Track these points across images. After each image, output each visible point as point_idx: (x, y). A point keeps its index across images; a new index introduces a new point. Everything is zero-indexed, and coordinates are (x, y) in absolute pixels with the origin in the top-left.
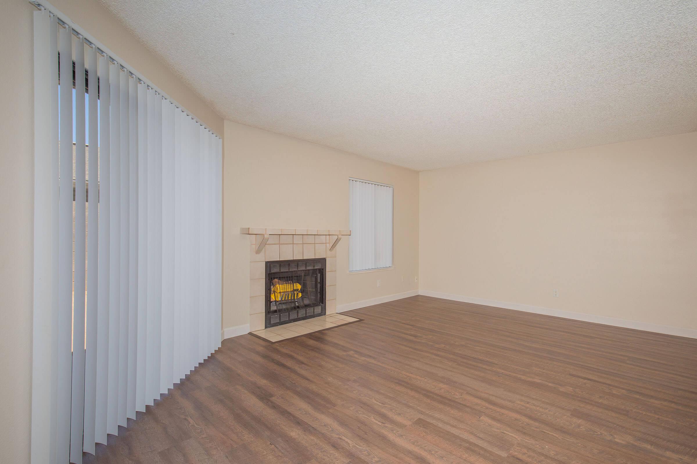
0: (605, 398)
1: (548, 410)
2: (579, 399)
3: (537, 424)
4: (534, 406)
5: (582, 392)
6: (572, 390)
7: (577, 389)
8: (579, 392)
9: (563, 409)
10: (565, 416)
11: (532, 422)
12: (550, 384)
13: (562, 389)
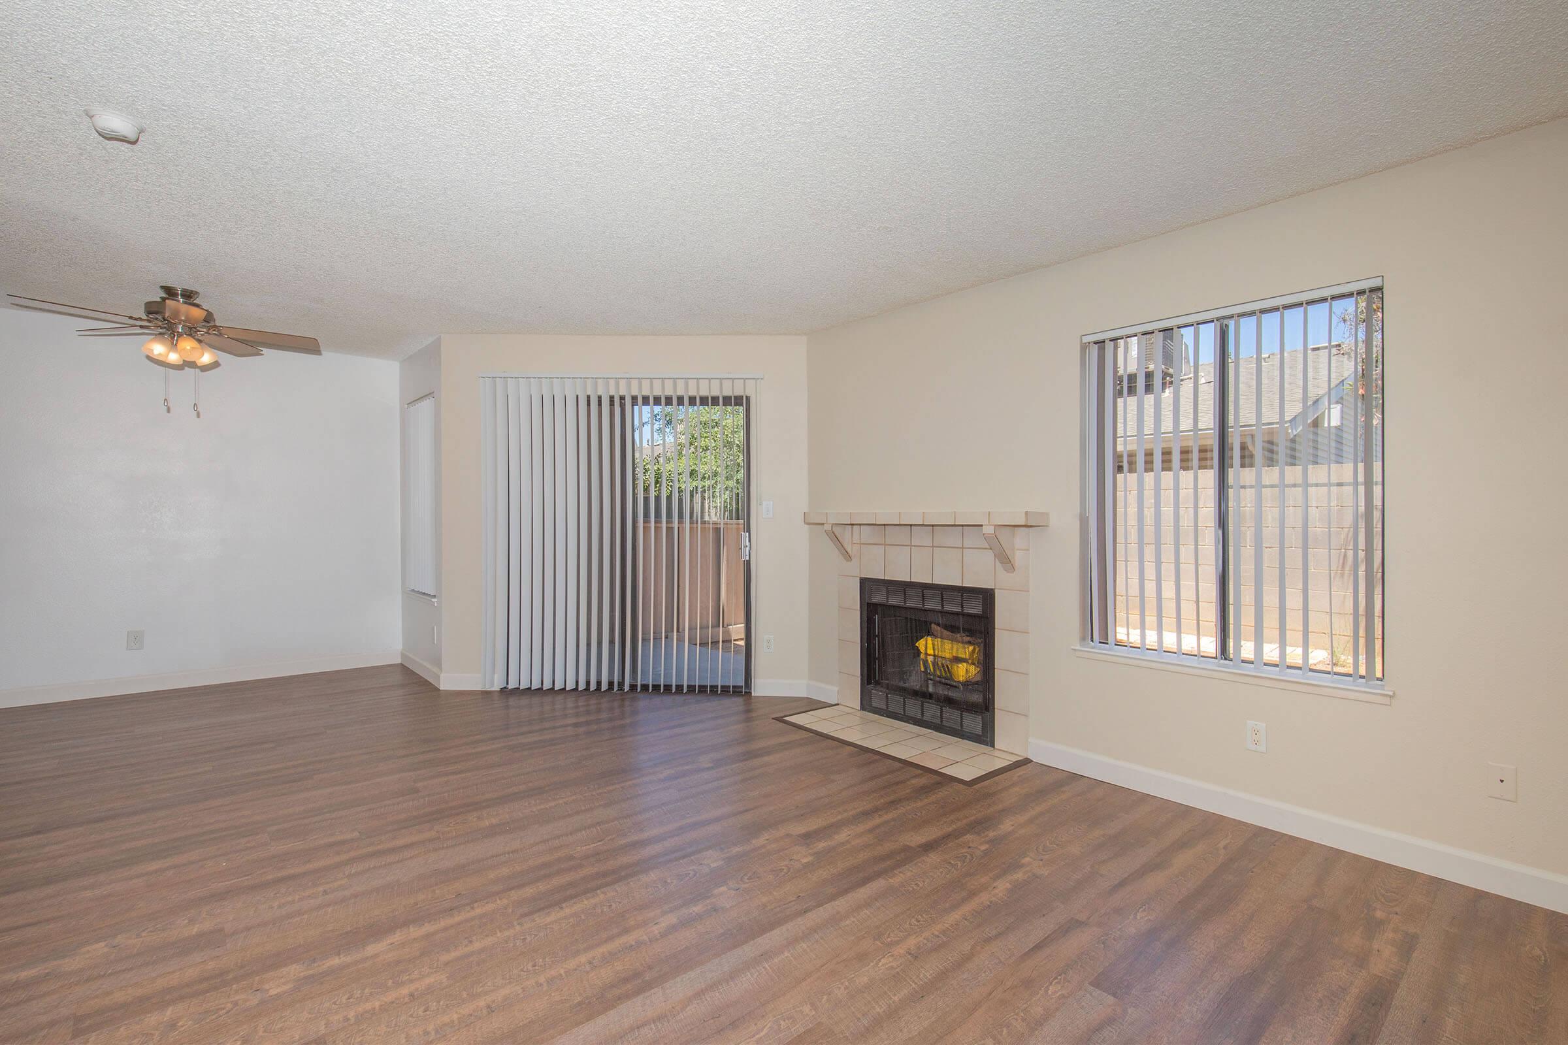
0: (157, 1033)
1: (276, 907)
2: (231, 976)
3: (270, 877)
4: (309, 896)
5: (236, 1004)
6: (267, 986)
7: (256, 1002)
8: (243, 996)
9: (248, 929)
10: (231, 919)
11: (279, 875)
12: (336, 961)
13: (294, 970)
